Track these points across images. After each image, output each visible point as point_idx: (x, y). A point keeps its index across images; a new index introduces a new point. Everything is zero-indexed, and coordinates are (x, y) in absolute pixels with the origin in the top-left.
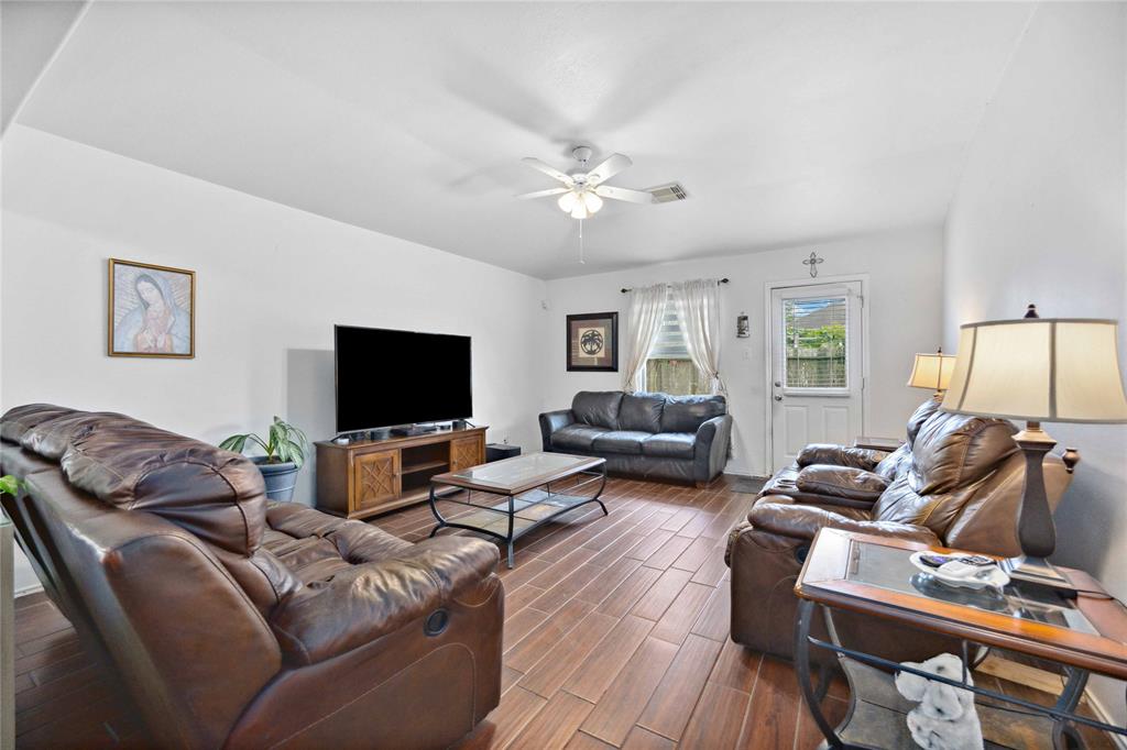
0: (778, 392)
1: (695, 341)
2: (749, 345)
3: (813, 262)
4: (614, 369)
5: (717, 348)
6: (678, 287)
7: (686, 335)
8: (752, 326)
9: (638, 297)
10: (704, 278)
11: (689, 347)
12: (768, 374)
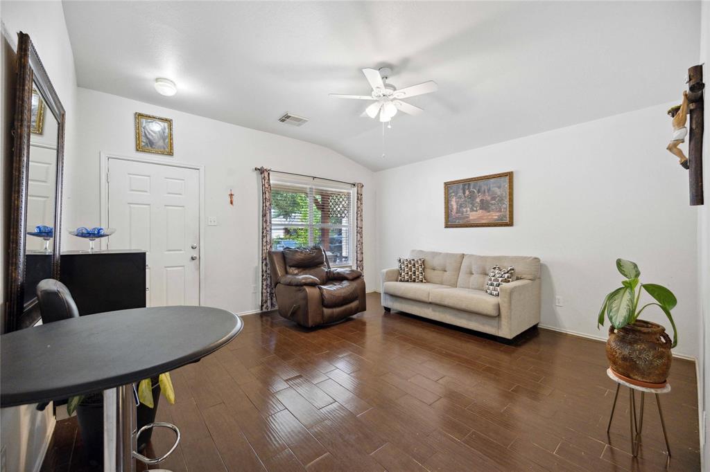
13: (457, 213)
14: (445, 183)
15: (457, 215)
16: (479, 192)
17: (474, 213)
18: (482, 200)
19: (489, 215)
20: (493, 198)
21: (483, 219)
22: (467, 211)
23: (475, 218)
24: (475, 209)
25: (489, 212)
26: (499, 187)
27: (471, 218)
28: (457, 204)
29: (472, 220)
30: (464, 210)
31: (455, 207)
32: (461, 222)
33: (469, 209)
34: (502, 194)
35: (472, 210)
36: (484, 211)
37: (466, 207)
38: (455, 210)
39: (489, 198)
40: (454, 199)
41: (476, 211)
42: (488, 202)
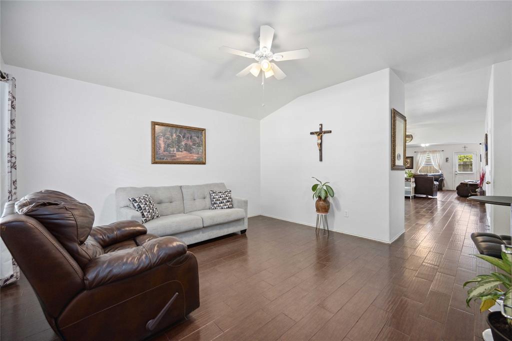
0: (456, 173)
1: (435, 163)
2: (449, 164)
3: (465, 147)
4: (412, 168)
5: (441, 164)
6: (430, 152)
7: (432, 161)
8: (450, 160)
9: (419, 154)
10: (437, 150)
11: (433, 164)
12: (454, 169)
13: (164, 151)
14: (152, 122)
15: (165, 153)
16: (184, 137)
17: (180, 153)
18: (186, 144)
19: (191, 156)
20: (194, 144)
21: (187, 159)
22: (174, 151)
23: (181, 157)
24: (181, 150)
25: (191, 153)
26: (198, 137)
27: (177, 157)
28: (165, 144)
29: (178, 158)
30: (172, 149)
31: (162, 145)
32: (169, 160)
33: (175, 149)
34: (200, 142)
35: (178, 150)
36: (187, 152)
37: (173, 147)
38: (162, 149)
39: (191, 144)
40: (162, 139)
41: (182, 152)
42: (190, 146)
